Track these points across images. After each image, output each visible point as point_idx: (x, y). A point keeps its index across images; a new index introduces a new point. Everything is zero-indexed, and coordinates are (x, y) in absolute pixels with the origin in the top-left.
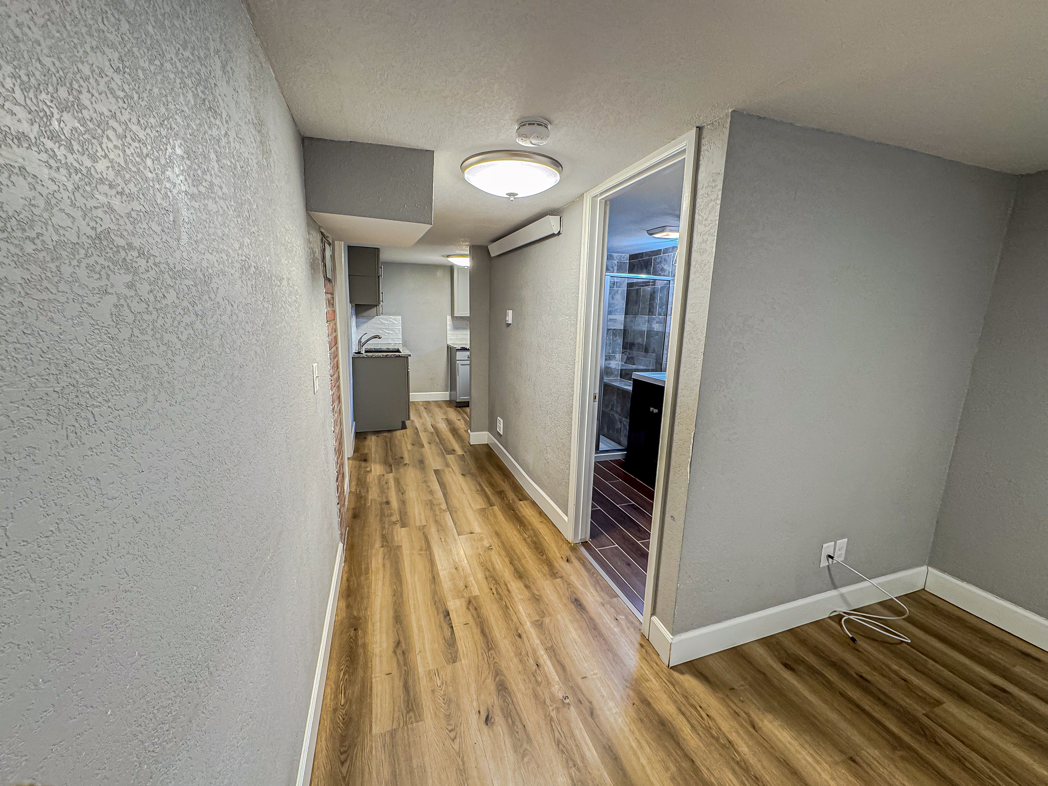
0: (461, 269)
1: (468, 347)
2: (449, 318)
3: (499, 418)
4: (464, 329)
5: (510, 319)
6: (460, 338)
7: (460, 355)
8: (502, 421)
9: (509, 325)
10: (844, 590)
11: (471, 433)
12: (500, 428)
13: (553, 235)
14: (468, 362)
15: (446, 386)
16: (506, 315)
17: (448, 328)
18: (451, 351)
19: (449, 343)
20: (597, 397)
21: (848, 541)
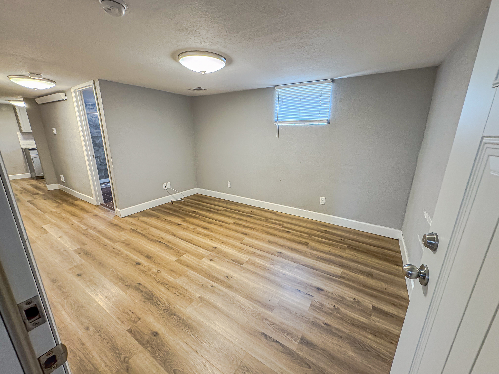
0: (20, 108)
1: (36, 148)
2: (19, 133)
3: (61, 175)
4: (31, 139)
5: (55, 131)
6: (30, 144)
7: (31, 152)
8: (63, 176)
9: (55, 134)
10: (172, 195)
11: (47, 185)
12: (62, 179)
13: (63, 100)
14: (38, 156)
15: (27, 170)
16: (52, 130)
17: (19, 139)
18: (25, 152)
19: (22, 147)
20: (94, 156)
21: (170, 183)
